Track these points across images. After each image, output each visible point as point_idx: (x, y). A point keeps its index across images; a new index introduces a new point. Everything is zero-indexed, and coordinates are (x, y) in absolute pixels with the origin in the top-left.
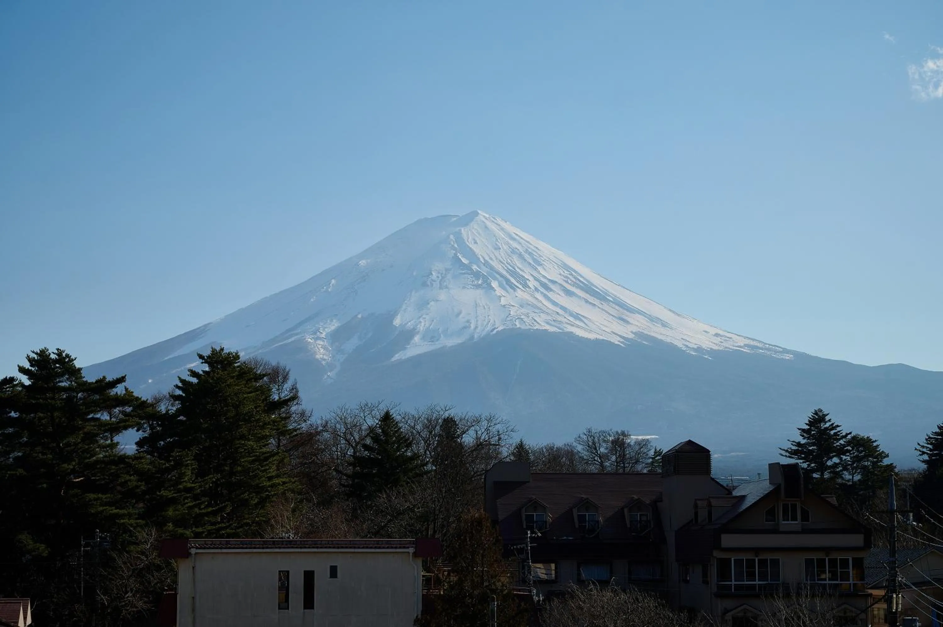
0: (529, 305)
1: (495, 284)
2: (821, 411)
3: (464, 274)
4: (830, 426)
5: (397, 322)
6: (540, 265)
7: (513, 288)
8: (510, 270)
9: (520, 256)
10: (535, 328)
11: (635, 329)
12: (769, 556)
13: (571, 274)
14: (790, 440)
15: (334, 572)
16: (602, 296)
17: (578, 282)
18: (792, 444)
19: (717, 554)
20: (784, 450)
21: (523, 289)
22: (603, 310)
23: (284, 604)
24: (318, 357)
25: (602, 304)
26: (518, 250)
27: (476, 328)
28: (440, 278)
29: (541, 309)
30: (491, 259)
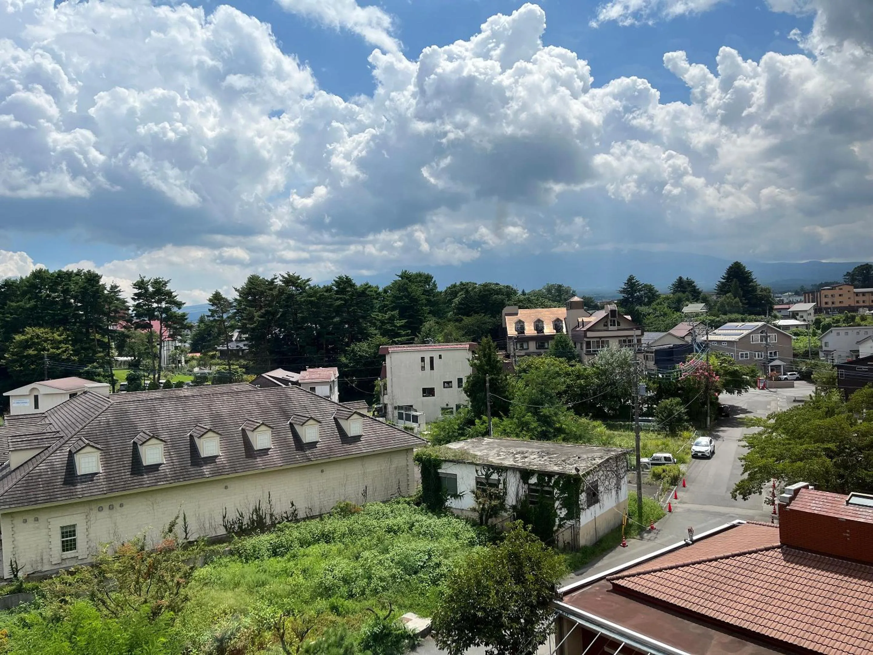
12: (605, 339)
15: (440, 357)
19: (586, 340)
23: (423, 368)
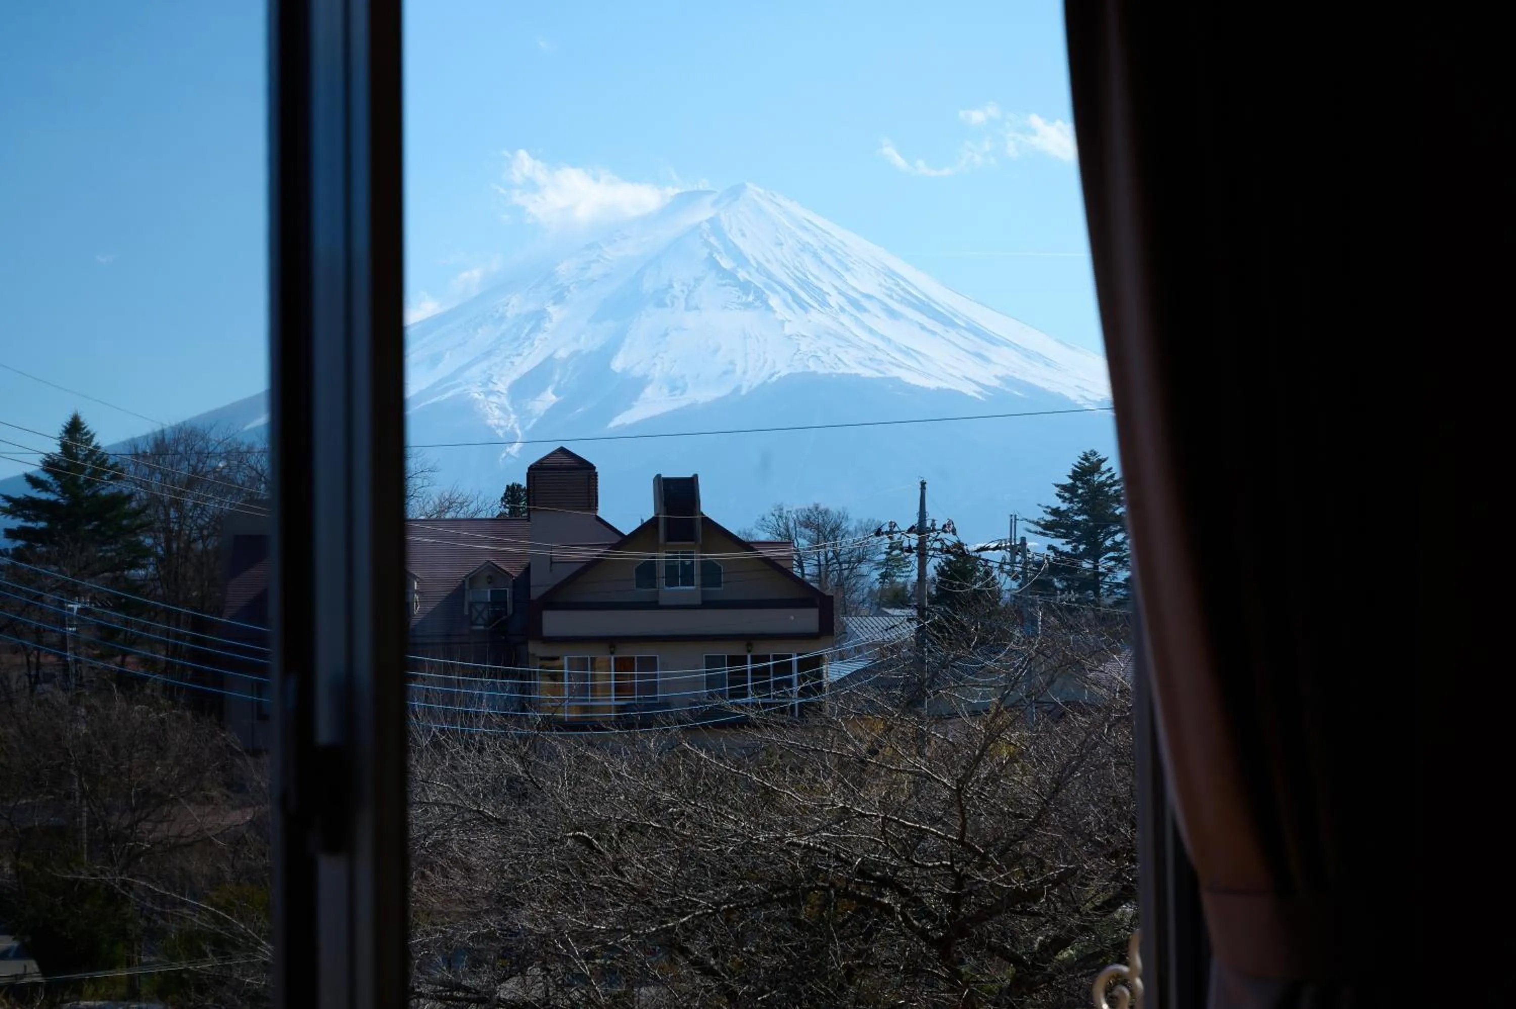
0: (830, 334)
1: (774, 301)
2: (1095, 454)
3: (725, 285)
4: (1108, 478)
5: (617, 364)
6: (848, 269)
7: (804, 306)
8: (798, 278)
9: (815, 254)
10: (840, 371)
11: (1001, 372)
12: (636, 652)
13: (898, 285)
14: (1043, 505)
16: (947, 320)
17: (908, 297)
18: (1045, 511)
20: (1033, 522)
21: (819, 308)
22: (949, 341)
24: (492, 422)
25: (947, 331)
26: (812, 245)
27: (745, 373)
28: (686, 292)
29: (849, 341)
30: (768, 261)
